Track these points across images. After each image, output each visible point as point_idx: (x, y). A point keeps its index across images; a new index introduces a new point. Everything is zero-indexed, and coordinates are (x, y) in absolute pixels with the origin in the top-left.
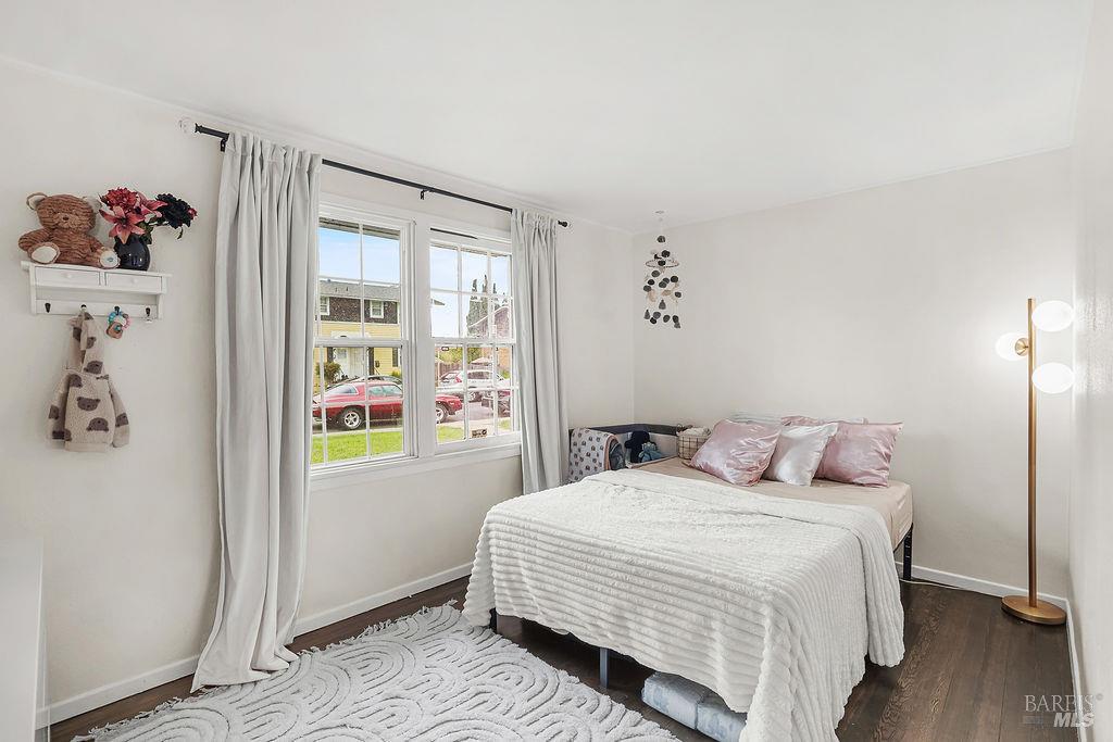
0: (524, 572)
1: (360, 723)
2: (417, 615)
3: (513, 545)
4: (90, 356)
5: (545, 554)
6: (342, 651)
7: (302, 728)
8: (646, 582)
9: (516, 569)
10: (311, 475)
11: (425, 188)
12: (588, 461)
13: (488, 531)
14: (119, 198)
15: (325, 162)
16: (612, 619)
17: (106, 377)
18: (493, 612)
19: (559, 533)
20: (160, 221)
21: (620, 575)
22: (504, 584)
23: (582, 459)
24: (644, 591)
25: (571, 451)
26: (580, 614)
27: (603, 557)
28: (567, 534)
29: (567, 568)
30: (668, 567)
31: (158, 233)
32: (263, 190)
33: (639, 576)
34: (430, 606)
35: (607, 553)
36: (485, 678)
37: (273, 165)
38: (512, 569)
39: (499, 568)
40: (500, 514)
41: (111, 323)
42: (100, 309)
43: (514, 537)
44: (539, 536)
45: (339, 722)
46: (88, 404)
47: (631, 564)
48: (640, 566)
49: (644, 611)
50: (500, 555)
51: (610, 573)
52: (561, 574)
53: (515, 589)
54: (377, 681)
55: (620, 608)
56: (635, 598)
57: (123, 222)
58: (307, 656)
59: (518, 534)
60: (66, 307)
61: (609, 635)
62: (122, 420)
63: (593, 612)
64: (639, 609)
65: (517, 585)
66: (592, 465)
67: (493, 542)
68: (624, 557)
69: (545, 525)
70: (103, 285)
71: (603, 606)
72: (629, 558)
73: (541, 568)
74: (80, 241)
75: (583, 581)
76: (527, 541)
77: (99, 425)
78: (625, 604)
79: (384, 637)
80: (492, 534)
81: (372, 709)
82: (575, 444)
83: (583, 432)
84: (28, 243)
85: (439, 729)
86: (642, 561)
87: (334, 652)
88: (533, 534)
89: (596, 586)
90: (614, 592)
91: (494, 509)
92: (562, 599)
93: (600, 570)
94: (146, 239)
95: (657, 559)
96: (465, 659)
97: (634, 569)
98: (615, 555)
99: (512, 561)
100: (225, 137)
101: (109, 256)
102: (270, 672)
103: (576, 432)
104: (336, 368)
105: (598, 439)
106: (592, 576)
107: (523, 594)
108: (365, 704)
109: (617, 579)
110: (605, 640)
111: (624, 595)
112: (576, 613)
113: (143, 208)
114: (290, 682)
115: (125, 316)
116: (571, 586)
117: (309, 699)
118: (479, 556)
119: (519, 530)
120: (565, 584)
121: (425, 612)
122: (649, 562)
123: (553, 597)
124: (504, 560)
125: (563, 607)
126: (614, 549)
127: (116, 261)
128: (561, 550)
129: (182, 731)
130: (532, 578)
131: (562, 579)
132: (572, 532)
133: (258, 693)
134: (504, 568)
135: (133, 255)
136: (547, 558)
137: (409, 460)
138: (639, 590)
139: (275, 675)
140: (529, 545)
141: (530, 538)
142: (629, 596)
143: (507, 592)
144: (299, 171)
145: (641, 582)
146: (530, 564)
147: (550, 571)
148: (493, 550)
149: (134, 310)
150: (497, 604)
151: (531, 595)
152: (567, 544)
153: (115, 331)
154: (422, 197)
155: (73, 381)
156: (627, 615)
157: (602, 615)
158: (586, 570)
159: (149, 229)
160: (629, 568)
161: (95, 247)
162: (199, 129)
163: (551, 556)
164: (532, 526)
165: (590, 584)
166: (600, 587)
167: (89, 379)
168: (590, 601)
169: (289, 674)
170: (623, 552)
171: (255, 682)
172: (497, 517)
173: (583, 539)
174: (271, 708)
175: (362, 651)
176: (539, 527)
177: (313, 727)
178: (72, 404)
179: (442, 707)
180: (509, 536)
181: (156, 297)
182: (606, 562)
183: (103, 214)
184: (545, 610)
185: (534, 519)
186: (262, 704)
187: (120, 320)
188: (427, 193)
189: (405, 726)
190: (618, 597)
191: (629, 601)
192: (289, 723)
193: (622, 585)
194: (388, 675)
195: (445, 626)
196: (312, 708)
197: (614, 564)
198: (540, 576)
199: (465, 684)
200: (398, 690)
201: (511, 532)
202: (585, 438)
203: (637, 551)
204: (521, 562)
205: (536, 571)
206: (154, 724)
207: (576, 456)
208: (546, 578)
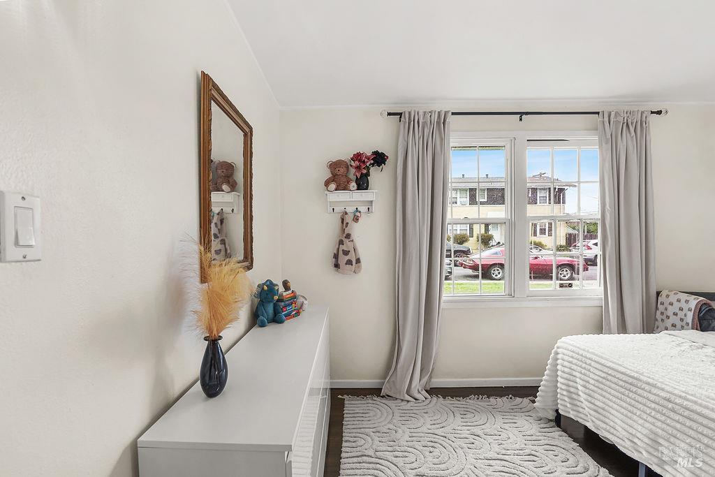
0: (580, 387)
1: (454, 439)
2: (505, 398)
3: (574, 367)
4: (346, 232)
5: (596, 378)
6: (453, 402)
7: (424, 429)
8: (682, 419)
9: (575, 384)
10: (443, 298)
11: (522, 114)
12: (673, 319)
13: (557, 353)
14: (358, 157)
15: (453, 114)
16: (646, 440)
17: (352, 241)
18: (557, 411)
19: (609, 364)
20: (373, 165)
21: (657, 407)
22: (565, 393)
23: (668, 317)
24: (678, 426)
25: (657, 308)
26: (620, 429)
27: (643, 389)
28: (616, 367)
29: (613, 392)
30: (705, 411)
31: (372, 170)
32: (419, 138)
33: (675, 412)
34: (515, 396)
35: (647, 387)
36: (540, 449)
37: (425, 123)
38: (571, 383)
39: (562, 380)
40: (567, 343)
41: (355, 215)
42: (350, 210)
43: (575, 361)
44: (593, 363)
45: (443, 434)
46: (346, 253)
47: (669, 400)
48: (676, 404)
49: (677, 442)
50: (563, 372)
51: (648, 403)
52: (607, 395)
53: (572, 399)
54: (469, 424)
55: (656, 434)
56: (670, 430)
57: (358, 168)
58: (435, 399)
59: (578, 360)
60: (339, 209)
61: (644, 453)
62: (358, 261)
63: (631, 430)
64: (672, 439)
65: (574, 396)
66: (679, 324)
67: (559, 362)
68: (663, 394)
69: (599, 356)
70: (351, 198)
71: (640, 428)
72: (668, 396)
73: (592, 387)
74: (344, 179)
75: (625, 405)
76: (584, 365)
77: (349, 262)
78: (660, 432)
79: (479, 403)
80: (559, 356)
81: (462, 436)
82: (662, 304)
83: (671, 294)
84: (327, 183)
85: (498, 462)
86: (678, 401)
87: (449, 401)
88: (588, 361)
89: (635, 411)
90: (650, 419)
91: (563, 339)
92: (608, 414)
93: (640, 399)
94: (368, 174)
95: (696, 403)
96: (528, 433)
97: (670, 406)
98: (655, 391)
99: (571, 378)
100: (400, 114)
101: (353, 185)
102: (416, 399)
103: (664, 294)
104: (490, 238)
105: (687, 301)
106: (633, 402)
107: (578, 403)
108: (459, 432)
109: (654, 409)
110: (640, 455)
111: (659, 424)
112: (617, 427)
113: (366, 160)
114: (424, 407)
115: (360, 212)
116: (615, 406)
117: (432, 418)
118: (549, 370)
119: (579, 357)
120: (611, 404)
121: (511, 398)
122: (686, 403)
123: (600, 410)
124: (566, 376)
125: (607, 420)
126: (654, 386)
127: (356, 187)
128: (609, 377)
129: (375, 409)
130: (585, 393)
131: (608, 399)
132: (621, 365)
133: (408, 406)
134: (566, 382)
135: (363, 184)
136: (597, 381)
137: (507, 298)
138: (674, 424)
139: (417, 401)
140: (585, 368)
141: (586, 363)
142: (664, 426)
143: (566, 399)
144: (438, 123)
145: (677, 417)
146: (585, 383)
147: (600, 391)
148: (559, 367)
149: (363, 209)
150: (559, 406)
151: (583, 406)
152: (615, 373)
153: (356, 219)
154: (521, 120)
155: (341, 242)
156: (661, 441)
157: (639, 435)
158: (628, 396)
159: (368, 169)
160: (666, 403)
161: (349, 181)
162: (389, 114)
163: (601, 379)
164: (589, 355)
165: (630, 408)
166: (638, 413)
167: (346, 241)
168: (630, 422)
169: (424, 404)
170: (663, 389)
171: (408, 401)
172: (565, 345)
173: (628, 372)
174: (413, 415)
175: (466, 406)
176: (594, 357)
177: (430, 431)
178: (341, 252)
179: (504, 452)
180: (571, 359)
181: (372, 202)
182: (645, 394)
183: (351, 166)
184: (594, 419)
185: (590, 351)
186: (409, 411)
187: (358, 214)
188: (524, 117)
189: (479, 451)
190: (653, 424)
191: (663, 430)
192: (420, 425)
193: (658, 416)
194: (475, 423)
195: (521, 410)
196: (432, 422)
197: (652, 397)
198: (592, 393)
199: (523, 446)
200: (480, 433)
201: (572, 357)
202: (673, 298)
203: (676, 392)
204: (578, 380)
205: (588, 389)
206: (365, 402)
207: (662, 314)
208: (596, 396)
